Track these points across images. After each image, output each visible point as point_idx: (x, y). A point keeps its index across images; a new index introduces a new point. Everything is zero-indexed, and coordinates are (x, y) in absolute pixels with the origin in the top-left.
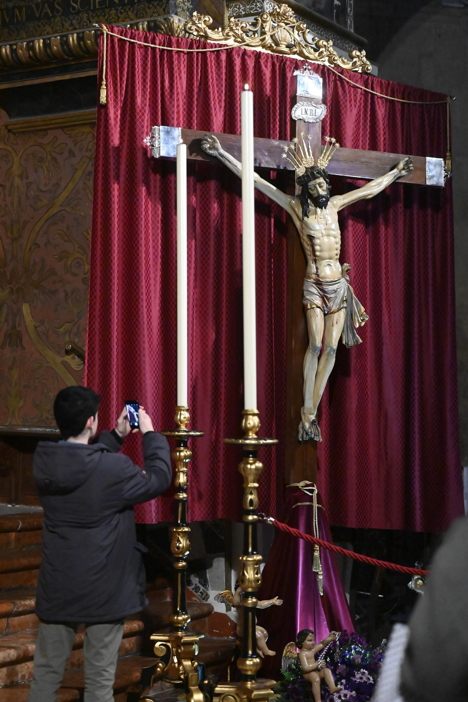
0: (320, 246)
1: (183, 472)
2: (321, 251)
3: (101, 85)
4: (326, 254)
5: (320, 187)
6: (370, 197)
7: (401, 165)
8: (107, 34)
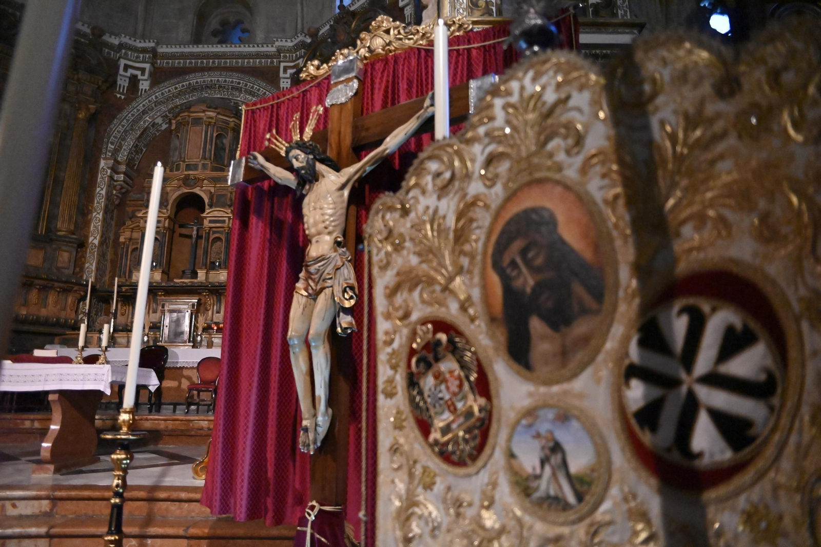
2: (308, 229)
4: (314, 231)
8: (245, 111)
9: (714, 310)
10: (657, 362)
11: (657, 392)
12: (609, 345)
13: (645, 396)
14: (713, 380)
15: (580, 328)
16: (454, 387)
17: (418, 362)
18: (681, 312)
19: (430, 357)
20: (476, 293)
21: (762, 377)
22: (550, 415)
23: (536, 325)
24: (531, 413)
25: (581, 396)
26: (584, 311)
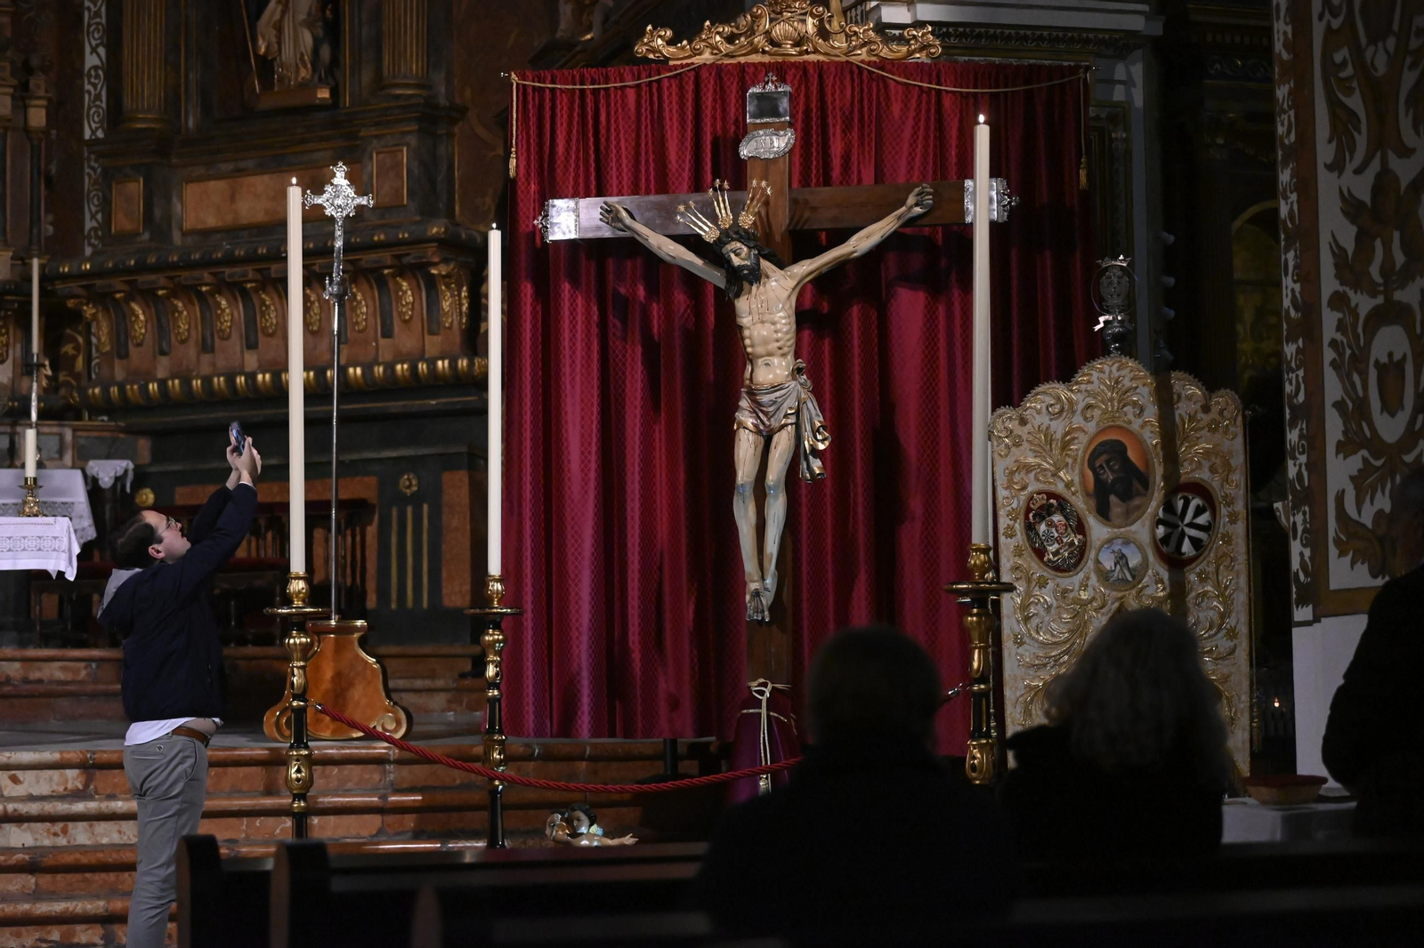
0: (750, 338)
1: (493, 662)
2: (752, 346)
3: (511, 153)
4: (760, 350)
5: (737, 255)
6: (855, 255)
7: (911, 200)
8: (518, 84)
9: (1193, 498)
10: (1170, 518)
11: (1170, 530)
12: (1149, 510)
13: (1165, 531)
14: (1191, 525)
15: (1136, 502)
16: (1062, 529)
17: (1034, 516)
18: (1180, 499)
19: (1044, 513)
20: (1077, 479)
21: (1207, 524)
22: (1120, 541)
23: (1113, 499)
24: (1110, 541)
25: (1135, 533)
26: (1139, 494)
